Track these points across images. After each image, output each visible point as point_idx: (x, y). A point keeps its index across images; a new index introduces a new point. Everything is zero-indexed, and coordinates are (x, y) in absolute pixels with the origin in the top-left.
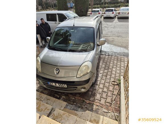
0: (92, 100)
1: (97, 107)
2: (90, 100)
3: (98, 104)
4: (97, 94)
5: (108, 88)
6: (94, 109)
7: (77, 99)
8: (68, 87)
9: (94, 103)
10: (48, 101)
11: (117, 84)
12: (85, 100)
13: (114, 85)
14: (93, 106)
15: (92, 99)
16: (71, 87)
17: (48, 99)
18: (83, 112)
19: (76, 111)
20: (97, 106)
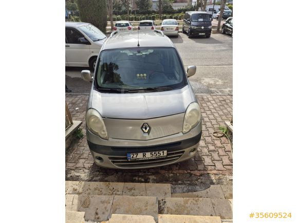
0: (202, 169)
1: (217, 177)
2: (199, 169)
3: (215, 172)
4: (203, 157)
5: (214, 145)
6: (214, 181)
7: (178, 174)
8: (168, 154)
9: (209, 172)
10: (133, 191)
11: (222, 135)
12: (192, 172)
13: (218, 137)
14: (209, 177)
15: (200, 167)
16: (173, 154)
17: (131, 189)
18: (208, 190)
19: (195, 191)
20: (215, 174)
